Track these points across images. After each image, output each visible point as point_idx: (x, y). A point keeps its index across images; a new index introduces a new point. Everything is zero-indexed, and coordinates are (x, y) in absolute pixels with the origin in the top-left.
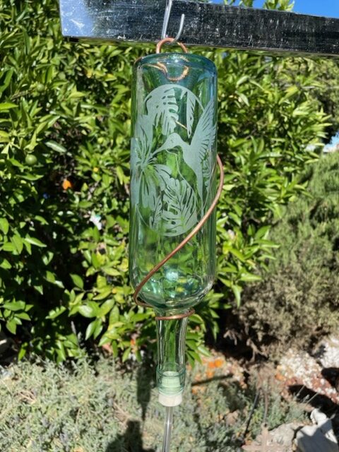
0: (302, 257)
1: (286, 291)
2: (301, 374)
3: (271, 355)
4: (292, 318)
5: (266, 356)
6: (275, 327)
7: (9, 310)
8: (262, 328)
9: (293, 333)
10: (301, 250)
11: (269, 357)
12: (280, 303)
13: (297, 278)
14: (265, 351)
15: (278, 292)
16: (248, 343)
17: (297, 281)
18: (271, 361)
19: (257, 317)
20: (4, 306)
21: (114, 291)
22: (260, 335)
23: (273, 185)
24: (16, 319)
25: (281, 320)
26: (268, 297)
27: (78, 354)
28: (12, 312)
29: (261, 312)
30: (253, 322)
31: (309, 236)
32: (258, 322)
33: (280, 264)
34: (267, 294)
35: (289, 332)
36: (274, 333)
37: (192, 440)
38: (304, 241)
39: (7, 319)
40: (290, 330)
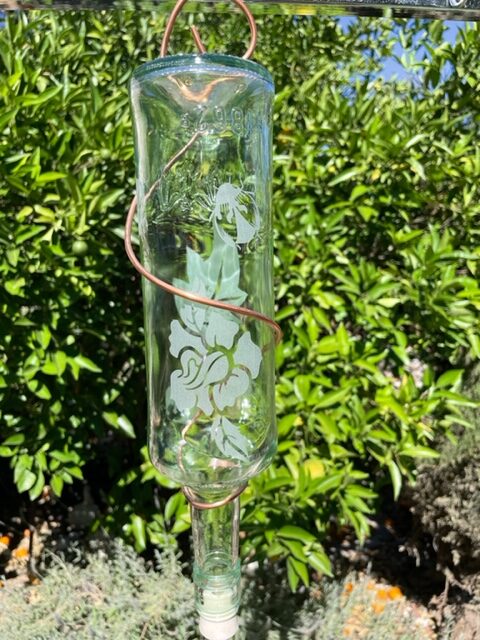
3: (476, 591)
5: (470, 593)
7: (57, 460)
8: (459, 544)
11: (473, 595)
14: (467, 583)
19: (450, 523)
20: (52, 454)
22: (456, 558)
23: (465, 303)
24: (65, 475)
27: (163, 541)
28: (61, 463)
29: (457, 514)
30: (444, 531)
32: (452, 533)
34: (467, 485)
39: (53, 472)
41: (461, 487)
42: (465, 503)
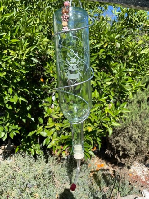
0: (142, 118)
1: (134, 133)
2: (140, 174)
3: (126, 163)
4: (136, 146)
5: (124, 163)
6: (128, 150)
7: (11, 128)
8: (122, 150)
9: (137, 153)
10: (142, 115)
11: (125, 164)
12: (131, 139)
13: (139, 128)
14: (123, 161)
15: (130, 134)
16: (116, 157)
17: (139, 129)
18: (126, 166)
19: (120, 145)
20: (9, 127)
21: (55, 125)
22: (121, 153)
23: (129, 84)
24: (14, 133)
25: (131, 147)
26: (125, 136)
27: (39, 153)
28: (12, 129)
29: (122, 142)
30: (118, 147)
31: (146, 109)
32: (120, 147)
33: (131, 121)
34: (125, 134)
35: (134, 153)
36: (128, 153)
37: (86, 197)
38: (143, 111)
39: (10, 132)
40: (135, 152)
41: (124, 135)
42: (124, 139)
